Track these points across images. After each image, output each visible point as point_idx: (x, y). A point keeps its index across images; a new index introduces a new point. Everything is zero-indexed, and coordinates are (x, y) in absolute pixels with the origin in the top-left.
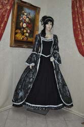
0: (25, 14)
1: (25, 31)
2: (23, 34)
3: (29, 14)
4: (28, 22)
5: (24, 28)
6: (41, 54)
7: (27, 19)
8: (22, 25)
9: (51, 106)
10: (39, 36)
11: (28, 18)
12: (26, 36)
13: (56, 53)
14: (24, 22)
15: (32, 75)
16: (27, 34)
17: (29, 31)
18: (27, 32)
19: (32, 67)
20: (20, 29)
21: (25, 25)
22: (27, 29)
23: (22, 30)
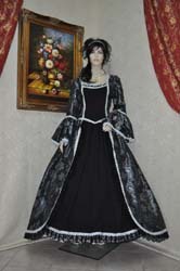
0: (49, 41)
1: (51, 76)
2: (47, 82)
3: (59, 41)
4: (57, 59)
5: (48, 70)
6: (83, 119)
7: (55, 51)
8: (44, 63)
9: (105, 234)
10: (78, 81)
11: (57, 48)
12: (54, 87)
13: (117, 114)
14: (49, 58)
15: (62, 164)
16: (57, 83)
17: (60, 76)
18: (56, 79)
19: (64, 147)
20: (39, 71)
21: (49, 64)
22: (55, 71)
23: (45, 73)
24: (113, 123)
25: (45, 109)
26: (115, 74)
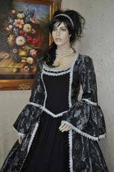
0: (20, 16)
1: (23, 53)
2: (18, 60)
6: (43, 108)
11: (30, 23)
12: (27, 64)
17: (33, 52)
18: (29, 55)
22: (27, 47)
24: (74, 122)
25: (15, 88)
26: (84, 54)
